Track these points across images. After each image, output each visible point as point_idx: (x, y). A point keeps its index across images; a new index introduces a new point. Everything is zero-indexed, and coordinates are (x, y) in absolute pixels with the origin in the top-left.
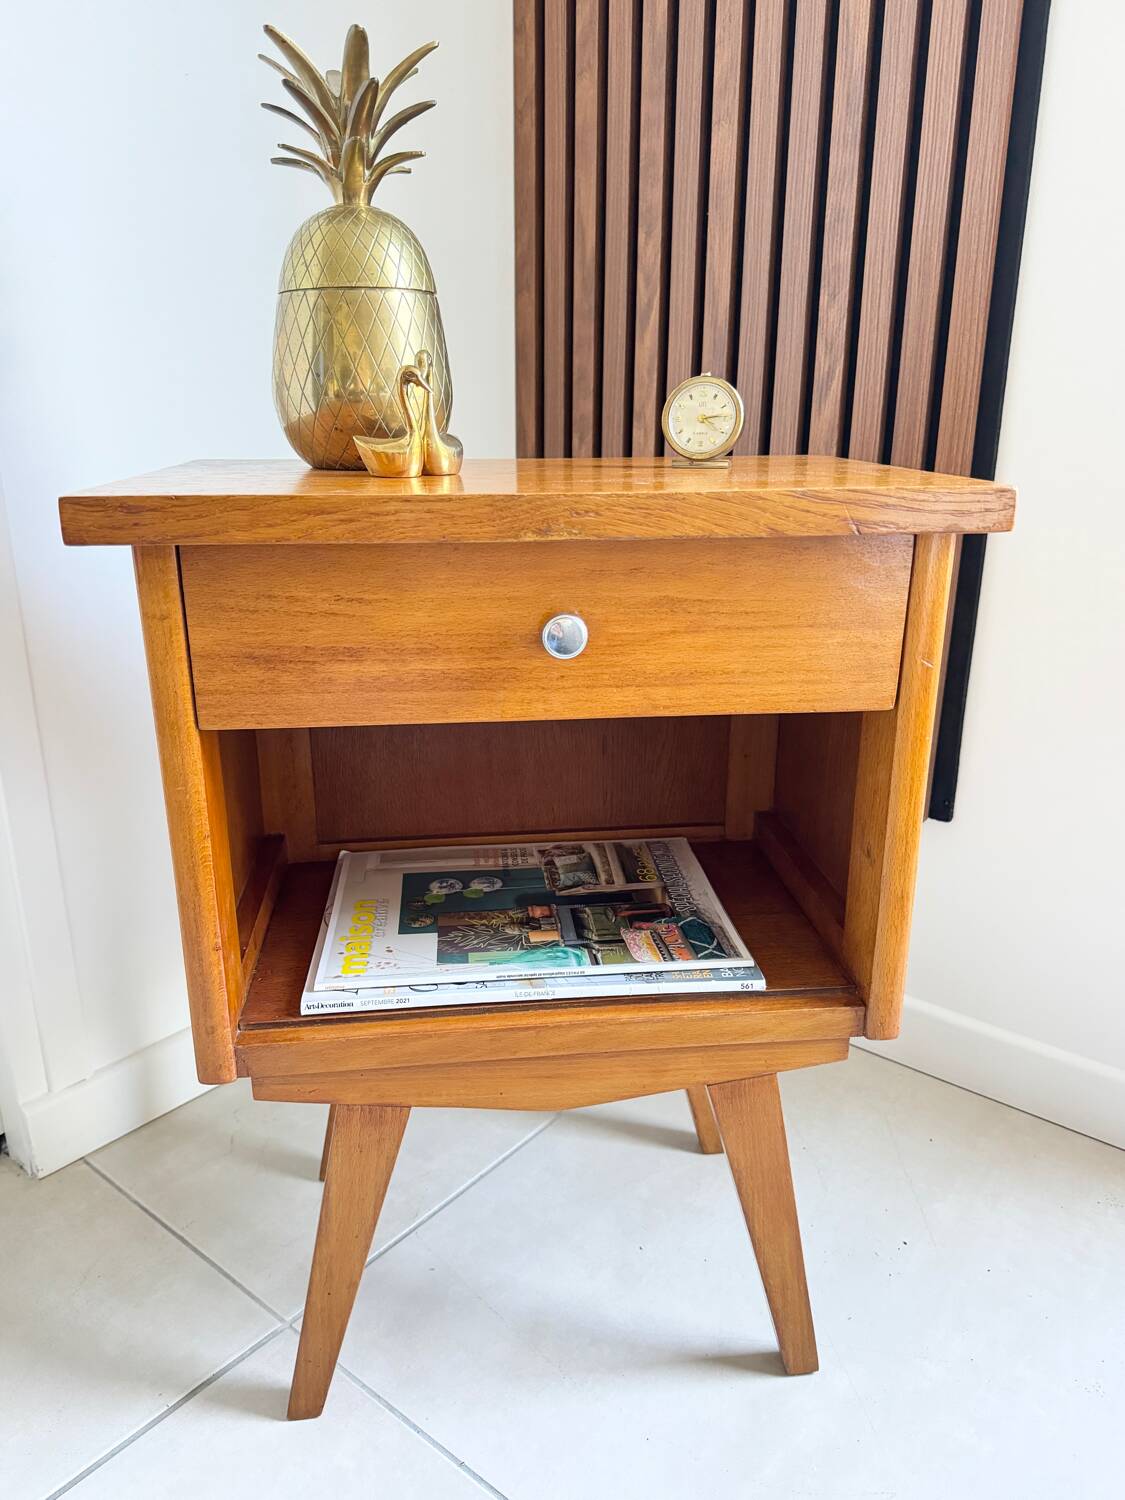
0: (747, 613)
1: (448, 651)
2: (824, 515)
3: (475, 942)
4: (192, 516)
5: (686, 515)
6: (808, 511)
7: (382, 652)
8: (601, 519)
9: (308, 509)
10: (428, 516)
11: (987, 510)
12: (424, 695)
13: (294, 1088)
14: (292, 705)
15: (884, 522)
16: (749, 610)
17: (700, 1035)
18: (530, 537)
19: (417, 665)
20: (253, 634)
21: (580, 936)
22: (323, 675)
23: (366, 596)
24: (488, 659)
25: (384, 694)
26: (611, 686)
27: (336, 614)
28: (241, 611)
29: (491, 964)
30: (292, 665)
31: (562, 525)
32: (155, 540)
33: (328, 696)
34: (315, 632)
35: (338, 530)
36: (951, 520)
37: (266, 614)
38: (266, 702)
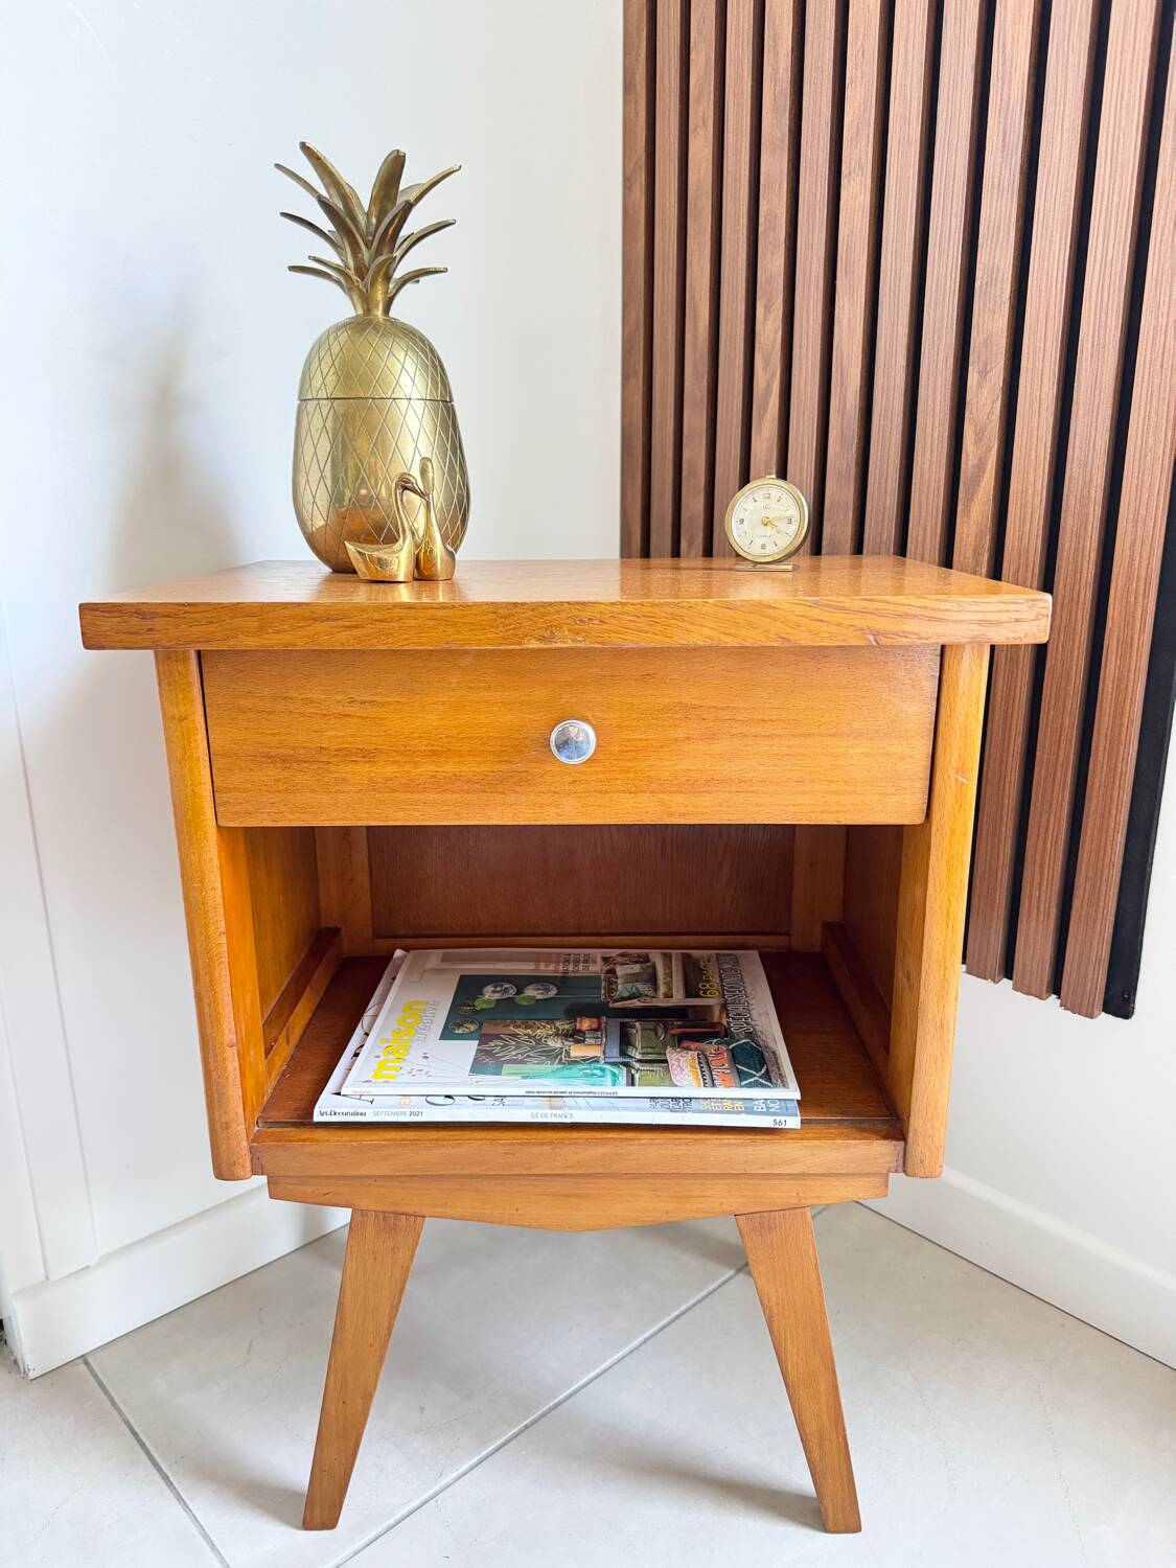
0: (764, 721)
1: (459, 753)
2: (839, 625)
3: (514, 1053)
4: (204, 621)
5: (693, 624)
6: (821, 621)
7: (394, 754)
8: (605, 627)
9: (315, 616)
10: (432, 623)
11: (1017, 620)
12: (436, 796)
13: (309, 1189)
14: (307, 804)
15: (903, 632)
16: (766, 718)
17: (725, 1161)
18: (534, 645)
19: (427, 768)
20: (270, 734)
21: (623, 1053)
22: (337, 775)
23: (379, 699)
24: (500, 762)
25: (396, 794)
26: (624, 792)
27: (349, 716)
28: (258, 711)
29: (524, 1078)
30: (307, 765)
31: (566, 633)
32: (169, 644)
33: (342, 796)
34: (329, 733)
35: (343, 636)
36: (977, 630)
37: (282, 715)
38: (282, 800)
